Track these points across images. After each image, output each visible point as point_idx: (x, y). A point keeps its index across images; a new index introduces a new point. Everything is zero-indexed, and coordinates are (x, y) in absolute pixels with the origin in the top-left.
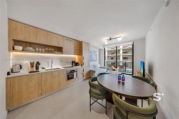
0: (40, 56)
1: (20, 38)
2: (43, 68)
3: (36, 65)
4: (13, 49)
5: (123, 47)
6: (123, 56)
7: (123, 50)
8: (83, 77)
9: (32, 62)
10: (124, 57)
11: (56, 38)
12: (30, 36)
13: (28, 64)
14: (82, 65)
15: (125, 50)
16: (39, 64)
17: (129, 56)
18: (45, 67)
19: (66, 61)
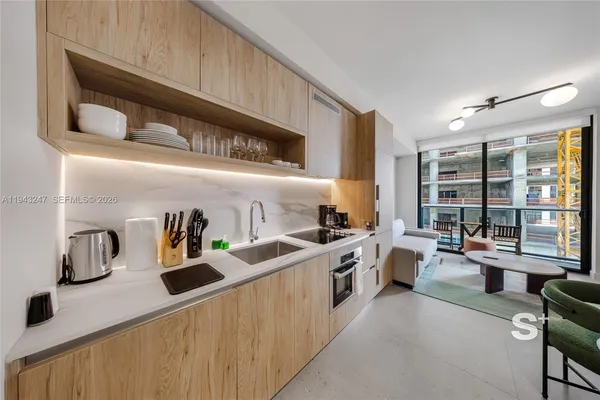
0: (206, 181)
1: (117, 52)
2: (217, 245)
3: (191, 229)
4: (74, 126)
5: (443, 154)
6: (439, 186)
7: (441, 165)
8: (378, 283)
9: (174, 216)
10: (442, 189)
11: (283, 86)
12: (169, 48)
13: (150, 225)
14: (370, 227)
15: (448, 164)
16: (205, 223)
17: (461, 185)
18: (225, 240)
19: (300, 208)
